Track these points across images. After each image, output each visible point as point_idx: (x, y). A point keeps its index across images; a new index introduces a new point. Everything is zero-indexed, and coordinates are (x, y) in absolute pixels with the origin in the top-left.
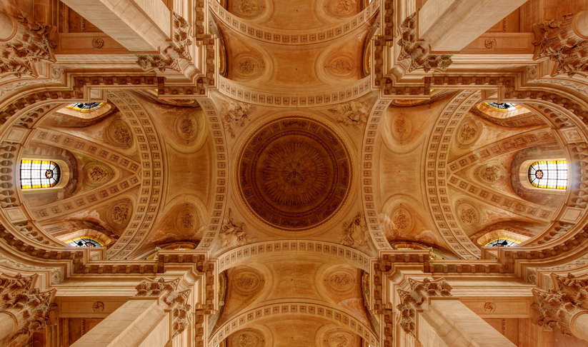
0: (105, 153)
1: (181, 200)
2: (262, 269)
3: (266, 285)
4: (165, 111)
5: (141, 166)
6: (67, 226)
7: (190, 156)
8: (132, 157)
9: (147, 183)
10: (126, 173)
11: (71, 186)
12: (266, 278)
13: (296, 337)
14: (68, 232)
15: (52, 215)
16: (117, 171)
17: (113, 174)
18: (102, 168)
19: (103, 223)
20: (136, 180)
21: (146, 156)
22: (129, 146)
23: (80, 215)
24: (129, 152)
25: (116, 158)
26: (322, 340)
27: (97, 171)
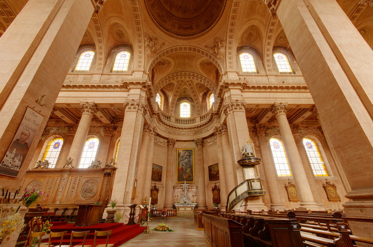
0: (177, 91)
1: (198, 66)
2: (246, 27)
3: (256, 24)
4: (156, 73)
5: (182, 79)
6: (204, 104)
7: (177, 62)
8: (178, 83)
9: (189, 78)
10: (185, 84)
11: (190, 99)
12: (252, 24)
14: (206, 104)
15: (200, 108)
16: (184, 87)
17: (185, 88)
18: (183, 91)
19: (205, 91)
20: (188, 81)
21: (177, 78)
22: (173, 83)
23: (201, 99)
24: (176, 83)
25: (179, 88)
27: (184, 92)
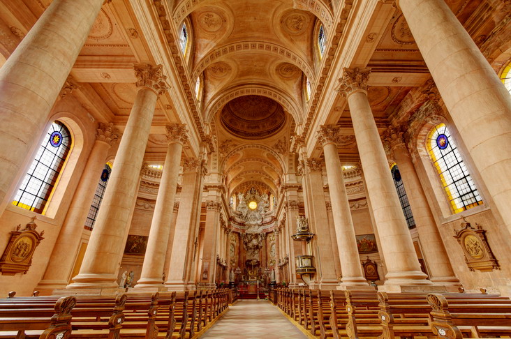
2: (277, 79)
12: (274, 71)
13: (251, 20)
26: (228, 22)
